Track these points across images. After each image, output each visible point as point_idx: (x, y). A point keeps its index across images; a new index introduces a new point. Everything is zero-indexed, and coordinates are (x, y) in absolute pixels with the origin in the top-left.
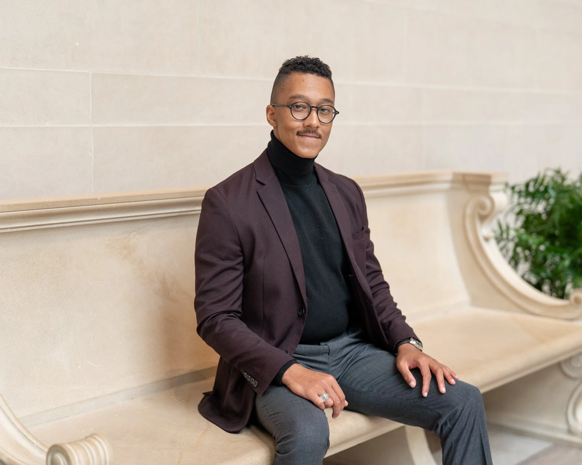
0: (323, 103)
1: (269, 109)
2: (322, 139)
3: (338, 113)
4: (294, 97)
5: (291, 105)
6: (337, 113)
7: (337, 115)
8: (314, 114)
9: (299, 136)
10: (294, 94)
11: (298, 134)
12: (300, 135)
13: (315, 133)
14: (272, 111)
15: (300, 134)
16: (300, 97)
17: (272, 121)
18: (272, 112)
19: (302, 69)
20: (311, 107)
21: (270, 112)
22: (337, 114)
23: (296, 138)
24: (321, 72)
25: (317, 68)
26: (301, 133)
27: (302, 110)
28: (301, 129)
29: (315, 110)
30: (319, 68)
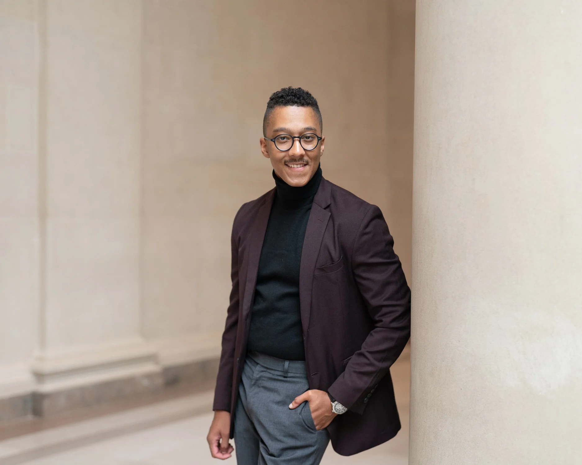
0: (305, 132)
2: (309, 165)
4: (277, 131)
5: (274, 139)
8: (297, 143)
10: (276, 128)
11: (285, 163)
12: (287, 164)
14: (264, 143)
16: (282, 130)
17: (266, 153)
19: (282, 103)
20: (293, 138)
21: (263, 145)
24: (300, 103)
25: (296, 100)
26: (288, 162)
27: (286, 142)
29: (298, 140)
30: (298, 98)
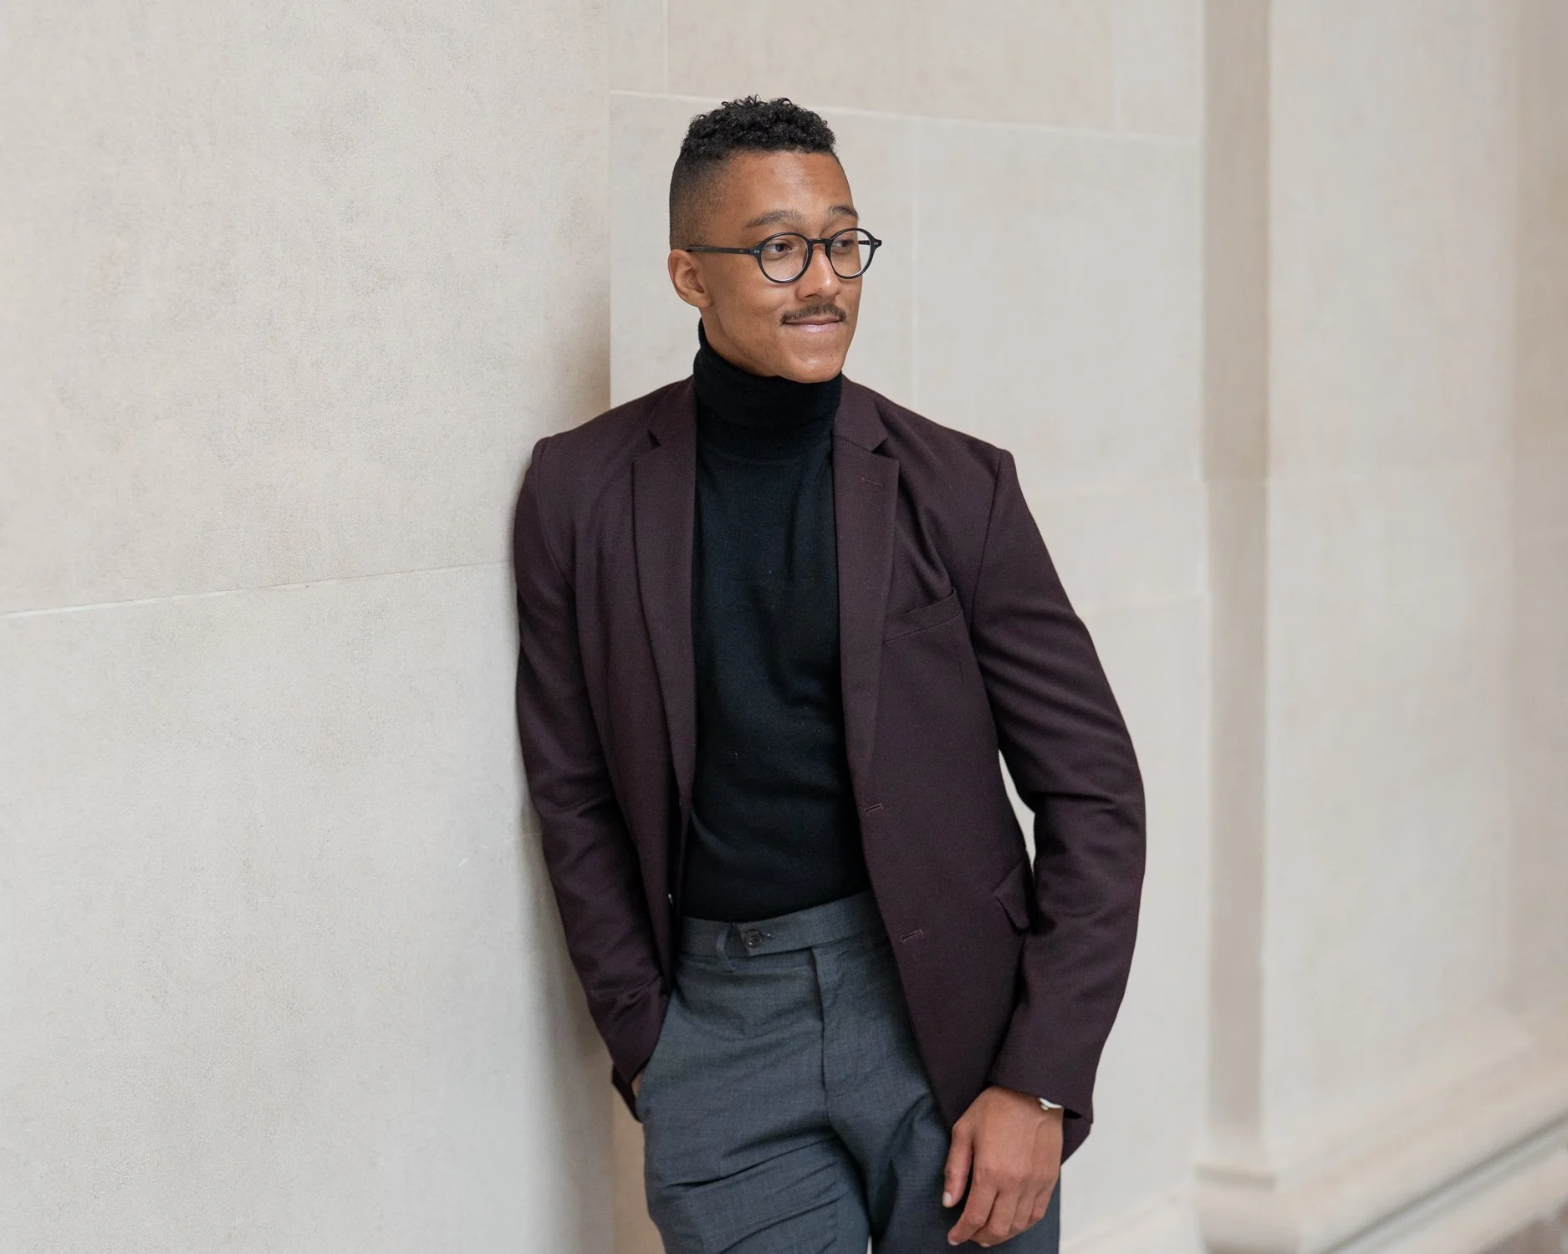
1: (678, 259)
2: (846, 322)
3: (880, 243)
5: (757, 247)
6: (874, 243)
7: (877, 251)
9: (789, 326)
10: (756, 213)
11: (786, 320)
12: (792, 324)
13: (831, 311)
15: (790, 321)
17: (694, 293)
18: (688, 269)
20: (809, 243)
21: (682, 269)
22: (877, 246)
23: (784, 332)
26: (796, 318)
28: (791, 306)
29: (821, 248)
